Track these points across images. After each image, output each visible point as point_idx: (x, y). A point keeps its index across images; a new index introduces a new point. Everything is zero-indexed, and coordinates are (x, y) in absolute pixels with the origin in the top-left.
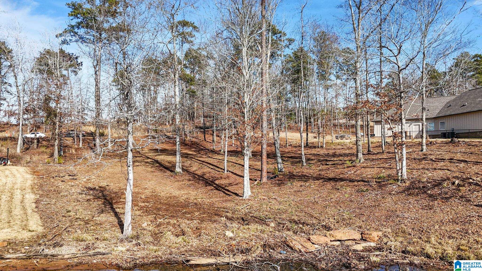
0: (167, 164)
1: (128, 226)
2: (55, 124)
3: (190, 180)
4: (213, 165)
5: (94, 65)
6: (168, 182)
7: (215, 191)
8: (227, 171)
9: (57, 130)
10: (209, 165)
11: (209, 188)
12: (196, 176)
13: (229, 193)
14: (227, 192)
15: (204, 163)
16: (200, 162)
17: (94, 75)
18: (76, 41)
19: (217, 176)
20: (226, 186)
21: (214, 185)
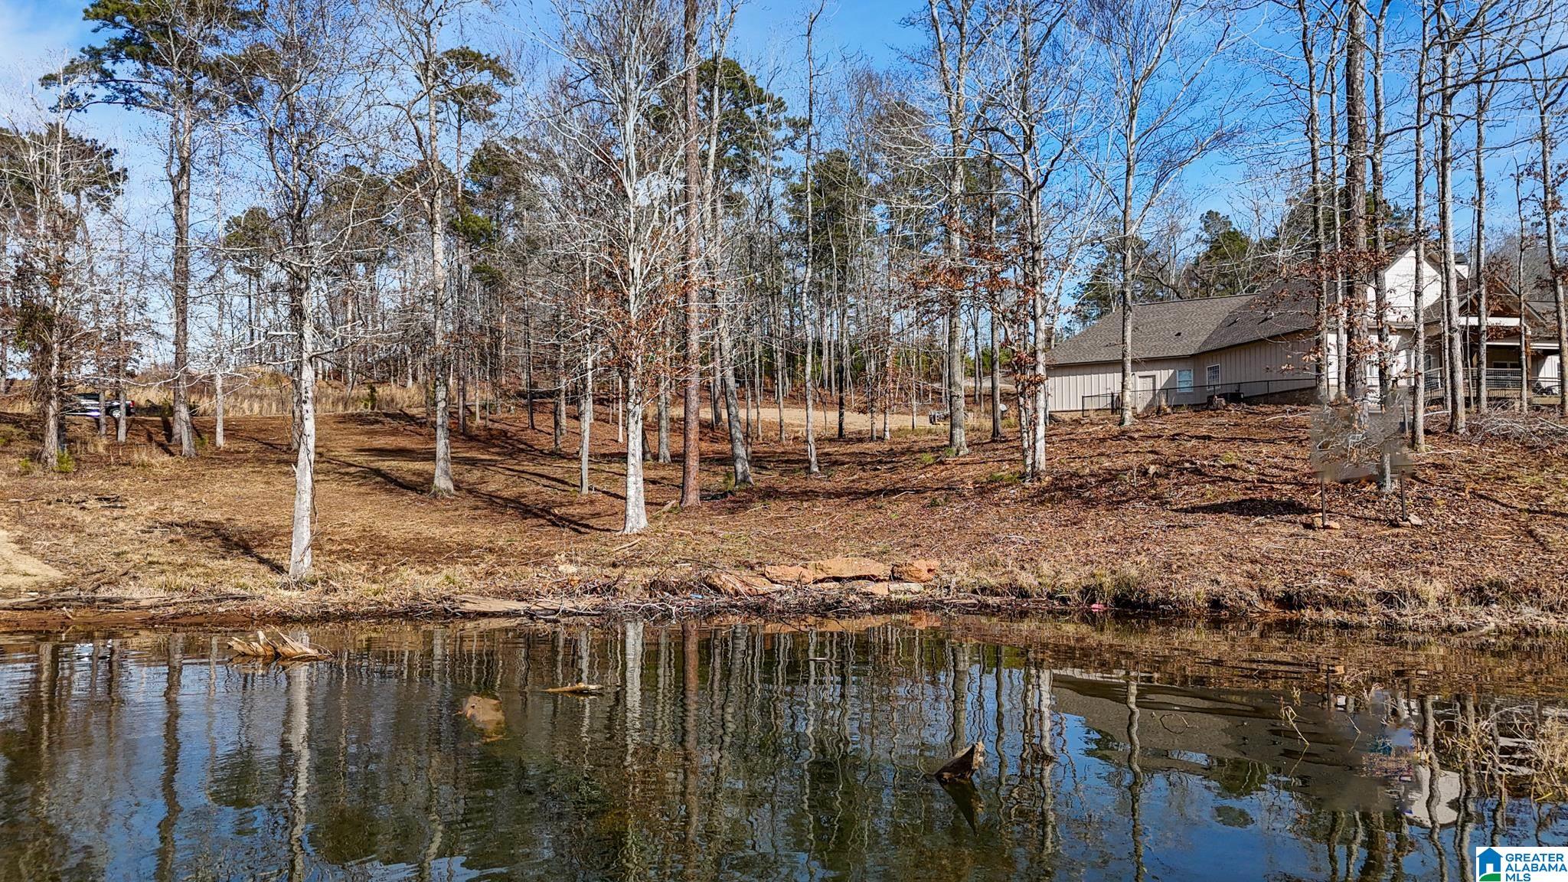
0: (409, 477)
1: (301, 553)
2: (46, 348)
3: (476, 508)
4: (548, 478)
5: (171, 176)
6: (411, 513)
7: (549, 528)
8: (590, 489)
10: (536, 479)
11: (530, 521)
12: (498, 501)
13: (586, 530)
14: (581, 529)
15: (523, 475)
16: (511, 473)
17: (172, 207)
18: (109, 100)
19: (558, 499)
20: (582, 518)
21: (548, 517)
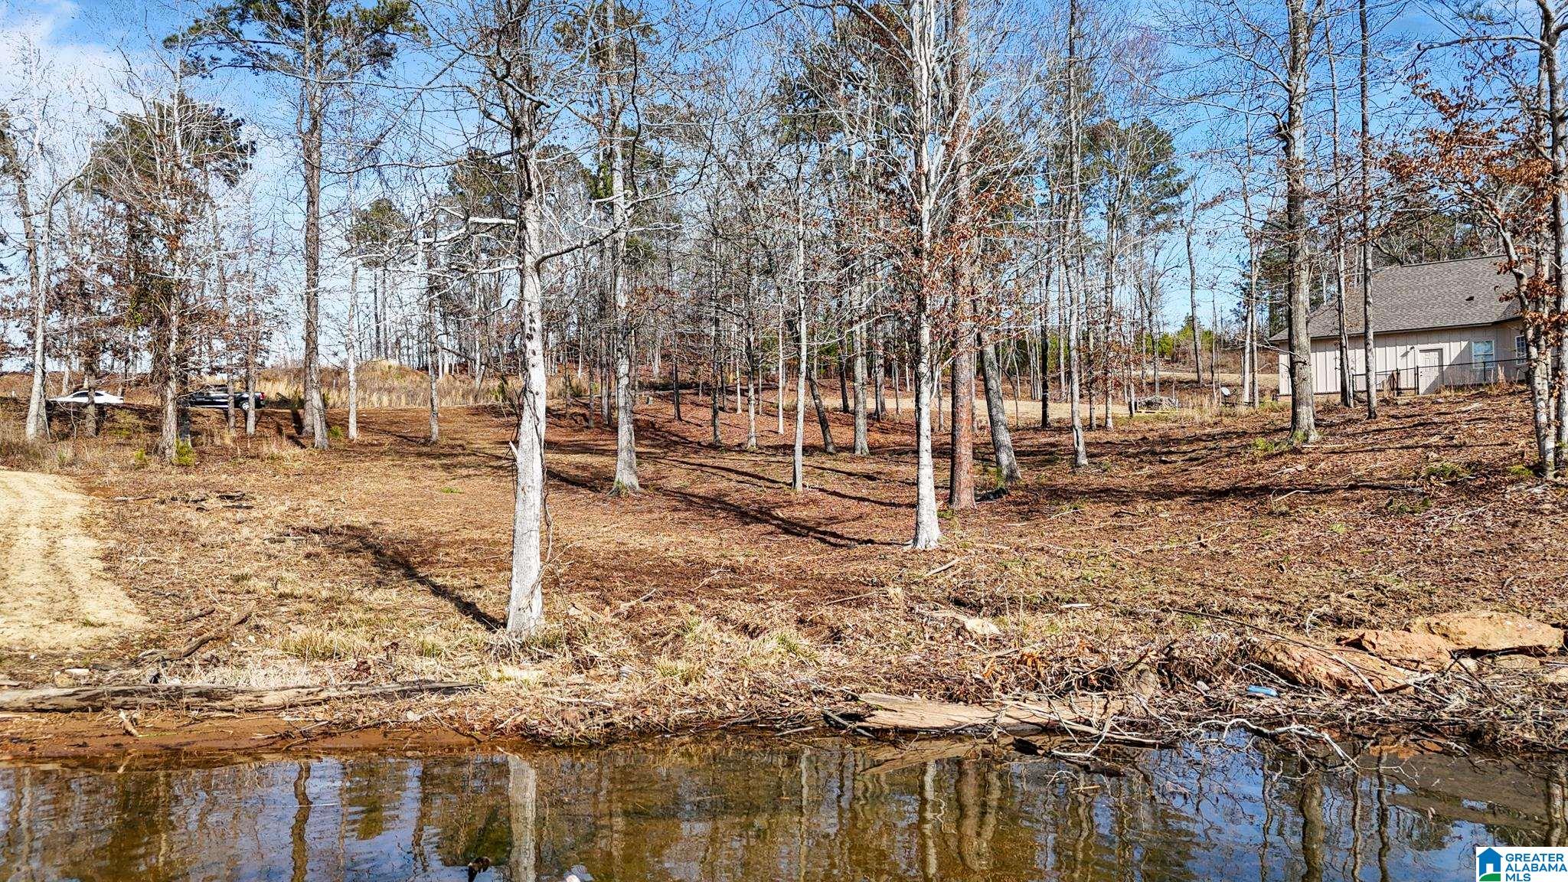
1: (528, 592)
2: (164, 321)
3: (677, 510)
7: (784, 537)
8: (804, 486)
9: (172, 345)
10: (726, 474)
11: (755, 528)
13: (843, 542)
14: (832, 540)
16: (686, 466)
18: (236, 64)
19: (771, 499)
20: (819, 524)
21: (775, 522)
